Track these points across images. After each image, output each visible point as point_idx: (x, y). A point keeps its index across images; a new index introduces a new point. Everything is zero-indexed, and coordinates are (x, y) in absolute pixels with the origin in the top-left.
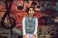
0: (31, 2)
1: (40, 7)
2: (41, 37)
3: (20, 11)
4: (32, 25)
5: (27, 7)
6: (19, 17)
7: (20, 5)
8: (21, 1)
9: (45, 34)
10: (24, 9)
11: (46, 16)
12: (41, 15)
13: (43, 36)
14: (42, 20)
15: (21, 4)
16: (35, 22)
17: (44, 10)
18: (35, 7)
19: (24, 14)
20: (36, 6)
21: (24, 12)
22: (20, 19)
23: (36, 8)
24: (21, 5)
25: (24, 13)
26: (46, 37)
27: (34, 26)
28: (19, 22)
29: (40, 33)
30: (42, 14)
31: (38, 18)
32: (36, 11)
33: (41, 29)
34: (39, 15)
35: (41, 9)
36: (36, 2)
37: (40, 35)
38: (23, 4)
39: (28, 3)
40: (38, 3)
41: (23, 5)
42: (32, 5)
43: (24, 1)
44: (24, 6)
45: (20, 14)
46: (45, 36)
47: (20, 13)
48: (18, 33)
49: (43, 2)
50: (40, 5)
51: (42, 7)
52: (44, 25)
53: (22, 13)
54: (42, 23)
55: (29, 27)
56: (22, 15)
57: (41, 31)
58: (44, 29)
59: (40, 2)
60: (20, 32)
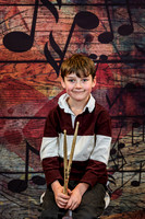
0: (68, 13)
1: (116, 35)
2: (119, 184)
3: (16, 56)
5: (51, 37)
6: (11, 88)
7: (15, 26)
8: (20, 8)
9: (140, 171)
10: (37, 48)
11: (141, 82)
12: (119, 77)
13: (128, 177)
14: (123, 103)
15: (20, 21)
17: (133, 53)
19: (37, 71)
20: (95, 34)
21: (36, 61)
22: (15, 98)
23: (95, 40)
24: (22, 29)
25: (36, 68)
26: (142, 186)
28: (14, 115)
29: (112, 164)
30: (123, 73)
31: (104, 89)
32: (93, 56)
33: (121, 146)
34: (109, 78)
35: (121, 48)
36: (94, 11)
37: (116, 175)
38: (29, 21)
39: (57, 18)
40: (104, 20)
41: (30, 26)
42: (77, 28)
43: (36, 6)
44: (38, 34)
45: (17, 72)
46: (137, 178)
48: (7, 167)
49: (129, 12)
50: (116, 29)
51: (125, 38)
52: (136, 125)
53: (26, 65)
54: (125, 117)
56: (29, 77)
57: (118, 157)
58: (133, 144)
59: (114, 11)
60: (16, 161)
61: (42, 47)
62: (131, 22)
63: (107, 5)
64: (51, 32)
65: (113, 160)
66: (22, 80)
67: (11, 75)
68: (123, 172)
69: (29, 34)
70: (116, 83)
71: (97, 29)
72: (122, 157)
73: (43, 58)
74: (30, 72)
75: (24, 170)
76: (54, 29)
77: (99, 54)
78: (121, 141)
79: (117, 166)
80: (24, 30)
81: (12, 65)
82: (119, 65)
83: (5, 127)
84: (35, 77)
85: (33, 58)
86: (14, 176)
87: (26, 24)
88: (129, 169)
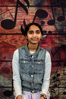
0: (32, 10)
1: (56, 21)
3: (7, 31)
4: (36, 70)
5: (24, 22)
6: (5, 47)
8: (9, 8)
10: (17, 28)
12: (58, 42)
15: (9, 14)
16: (43, 61)
17: (65, 30)
18: (43, 23)
19: (17, 39)
20: (46, 21)
21: (17, 34)
22: (7, 51)
23: (46, 24)
24: (10, 18)
25: (17, 37)
27: (41, 72)
28: (6, 60)
29: (54, 84)
30: (60, 40)
31: (50, 48)
32: (46, 32)
33: (59, 75)
34: (53, 42)
35: (59, 28)
37: (56, 89)
38: (14, 14)
39: (27, 13)
40: (50, 14)
41: (14, 17)
42: (37, 18)
43: (17, 7)
44: (18, 21)
45: (8, 39)
47: (8, 36)
48: (3, 85)
49: (63, 10)
50: (56, 18)
51: (61, 23)
53: (12, 36)
54: (60, 61)
55: (30, 74)
56: (13, 42)
57: (57, 80)
58: (64, 74)
59: (55, 9)
60: (7, 82)
61: (20, 27)
62: (64, 15)
63: (52, 6)
64: (24, 20)
65: (54, 82)
66: (10, 43)
67: (5, 40)
68: (59, 87)
69: (13, 20)
70: (56, 45)
71: (47, 18)
72: (59, 80)
73: (21, 32)
74: (14, 39)
75: (11, 86)
76: (26, 18)
77: (48, 31)
78: (58, 73)
79: (56, 85)
80: (11, 19)
81: (5, 36)
82: (58, 36)
83: (2, 65)
84: (16, 41)
85: (15, 33)
86: (6, 89)
87: (12, 16)
88: (62, 86)
